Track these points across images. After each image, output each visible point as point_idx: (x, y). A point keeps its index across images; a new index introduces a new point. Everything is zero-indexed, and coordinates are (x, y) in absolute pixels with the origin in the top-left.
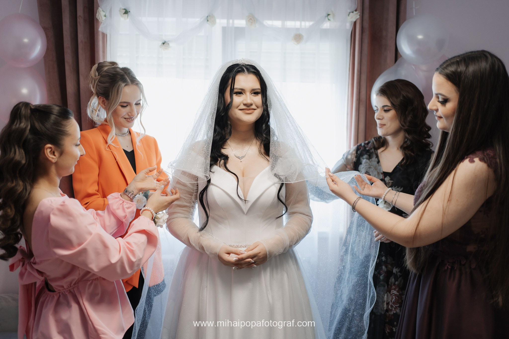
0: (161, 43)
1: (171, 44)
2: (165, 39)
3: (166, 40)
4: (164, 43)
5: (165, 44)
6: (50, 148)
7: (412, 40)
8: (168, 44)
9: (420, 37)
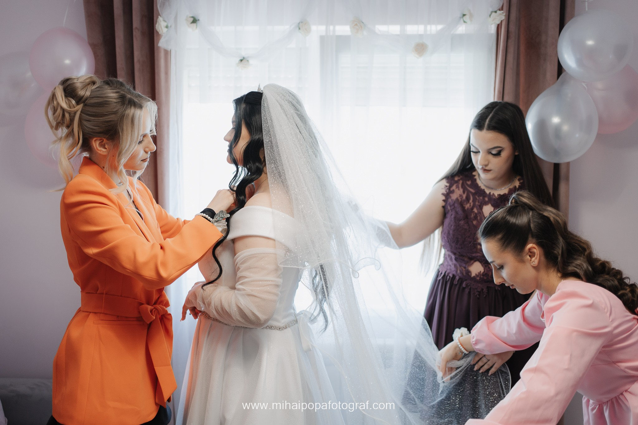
0: (238, 60)
1: (251, 62)
2: (244, 54)
3: (245, 56)
4: (241, 60)
5: (243, 62)
7: (578, 47)
8: (248, 61)
9: (590, 43)
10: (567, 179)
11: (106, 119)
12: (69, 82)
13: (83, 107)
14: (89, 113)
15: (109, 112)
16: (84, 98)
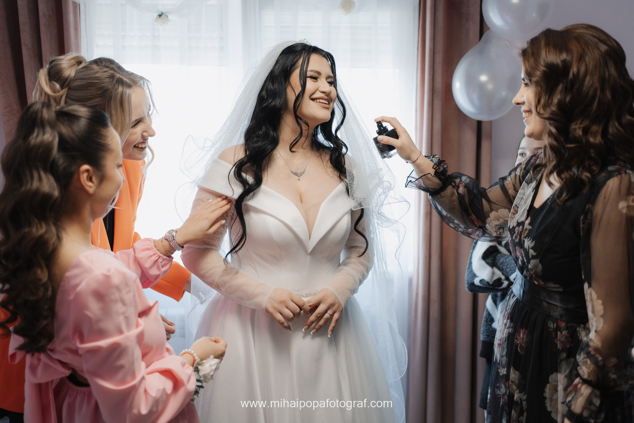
0: (156, 15)
1: (170, 17)
2: (162, 9)
3: (164, 11)
4: (160, 16)
6: (87, 171)
8: (167, 16)
10: (490, 137)
11: (91, 103)
12: (54, 63)
13: (68, 91)
14: (73, 98)
15: (93, 95)
16: (68, 80)
